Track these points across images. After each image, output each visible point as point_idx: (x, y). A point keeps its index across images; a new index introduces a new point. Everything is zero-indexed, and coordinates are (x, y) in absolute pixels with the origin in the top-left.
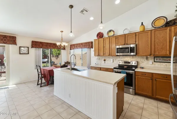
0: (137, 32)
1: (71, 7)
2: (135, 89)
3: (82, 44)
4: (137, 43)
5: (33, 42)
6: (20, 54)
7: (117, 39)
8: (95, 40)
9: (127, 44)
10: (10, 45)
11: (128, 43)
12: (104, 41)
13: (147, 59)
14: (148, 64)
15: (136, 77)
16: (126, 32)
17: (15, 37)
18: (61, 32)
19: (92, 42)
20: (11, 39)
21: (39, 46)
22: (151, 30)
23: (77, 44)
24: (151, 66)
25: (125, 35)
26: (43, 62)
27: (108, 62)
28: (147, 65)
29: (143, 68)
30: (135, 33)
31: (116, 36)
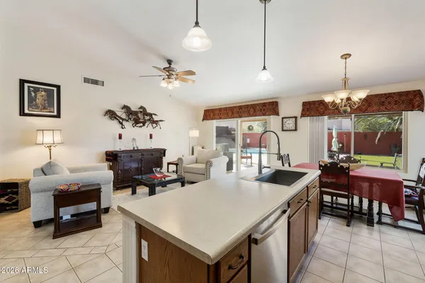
6: (283, 130)
17: (277, 102)
20: (269, 107)
21: (317, 110)
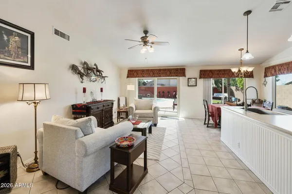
1: (248, 13)
5: (201, 71)
10: (181, 77)
17: (185, 69)
18: (239, 50)
21: (209, 75)
26: (214, 98)
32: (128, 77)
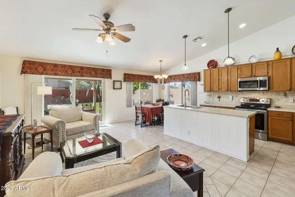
0: (269, 61)
2: (268, 134)
3: (183, 75)
4: (270, 74)
5: (125, 74)
6: (114, 88)
7: (239, 70)
8: (205, 71)
9: (255, 76)
10: (106, 79)
11: (257, 75)
12: (220, 72)
13: (285, 95)
14: (286, 102)
15: (270, 118)
16: (254, 60)
17: (111, 70)
18: (160, 61)
19: (199, 74)
22: (291, 59)
23: (176, 76)
24: (291, 104)
25: (252, 64)
27: (224, 99)
28: (286, 104)
29: (279, 107)
30: (268, 62)
31: (238, 66)
32: (21, 74)
